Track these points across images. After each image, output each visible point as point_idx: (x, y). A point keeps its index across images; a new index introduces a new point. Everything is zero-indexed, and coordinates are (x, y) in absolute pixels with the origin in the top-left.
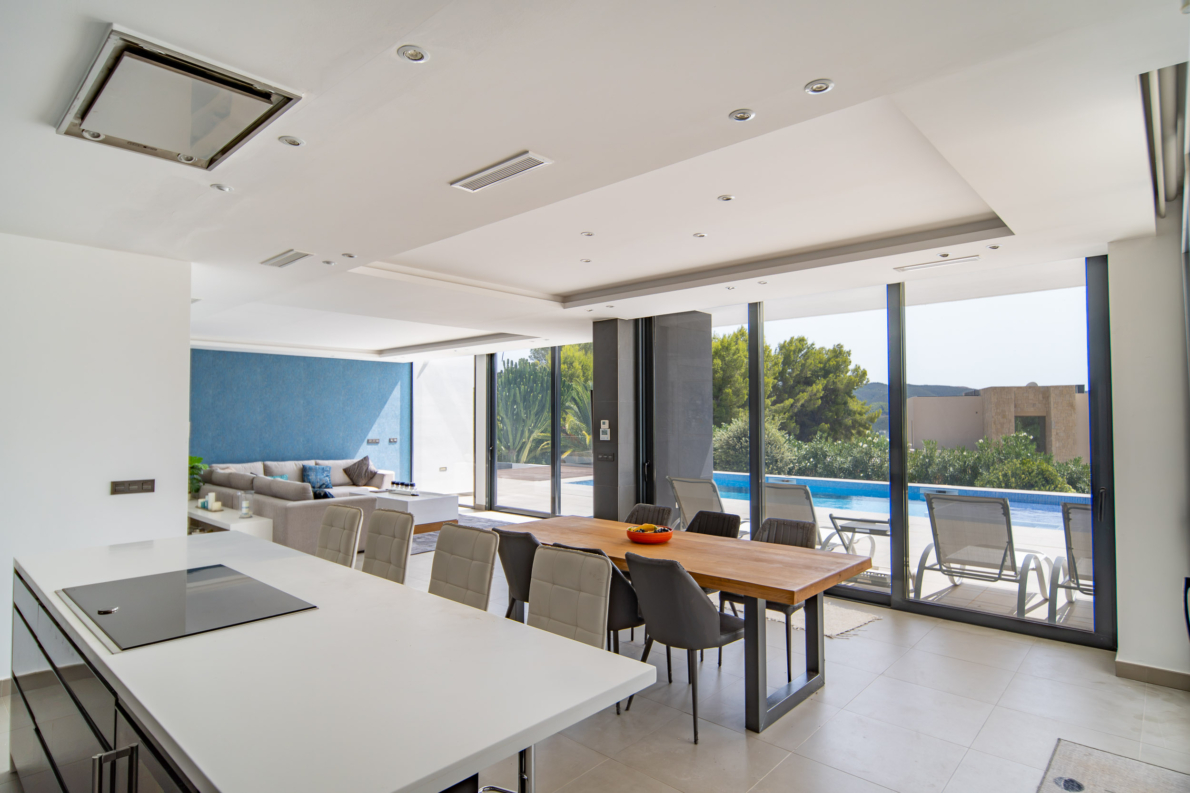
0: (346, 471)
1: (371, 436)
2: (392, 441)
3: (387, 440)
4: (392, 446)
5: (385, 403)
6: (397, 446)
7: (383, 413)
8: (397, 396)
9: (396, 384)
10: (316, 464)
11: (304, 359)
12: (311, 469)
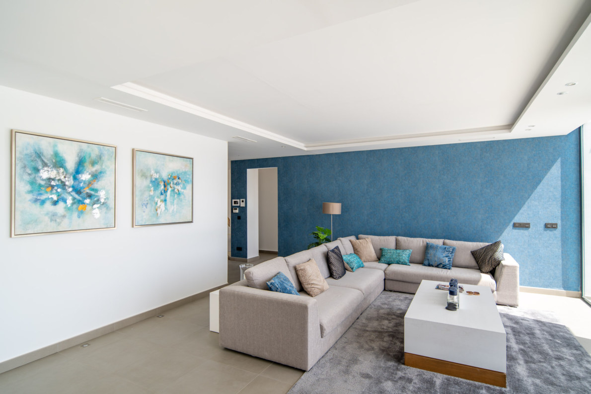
0: (474, 254)
1: (519, 219)
2: (549, 227)
3: (542, 226)
4: (549, 233)
5: (538, 184)
6: (558, 232)
7: (535, 195)
8: (554, 175)
9: (554, 162)
10: (444, 244)
11: (439, 147)
12: (434, 248)
